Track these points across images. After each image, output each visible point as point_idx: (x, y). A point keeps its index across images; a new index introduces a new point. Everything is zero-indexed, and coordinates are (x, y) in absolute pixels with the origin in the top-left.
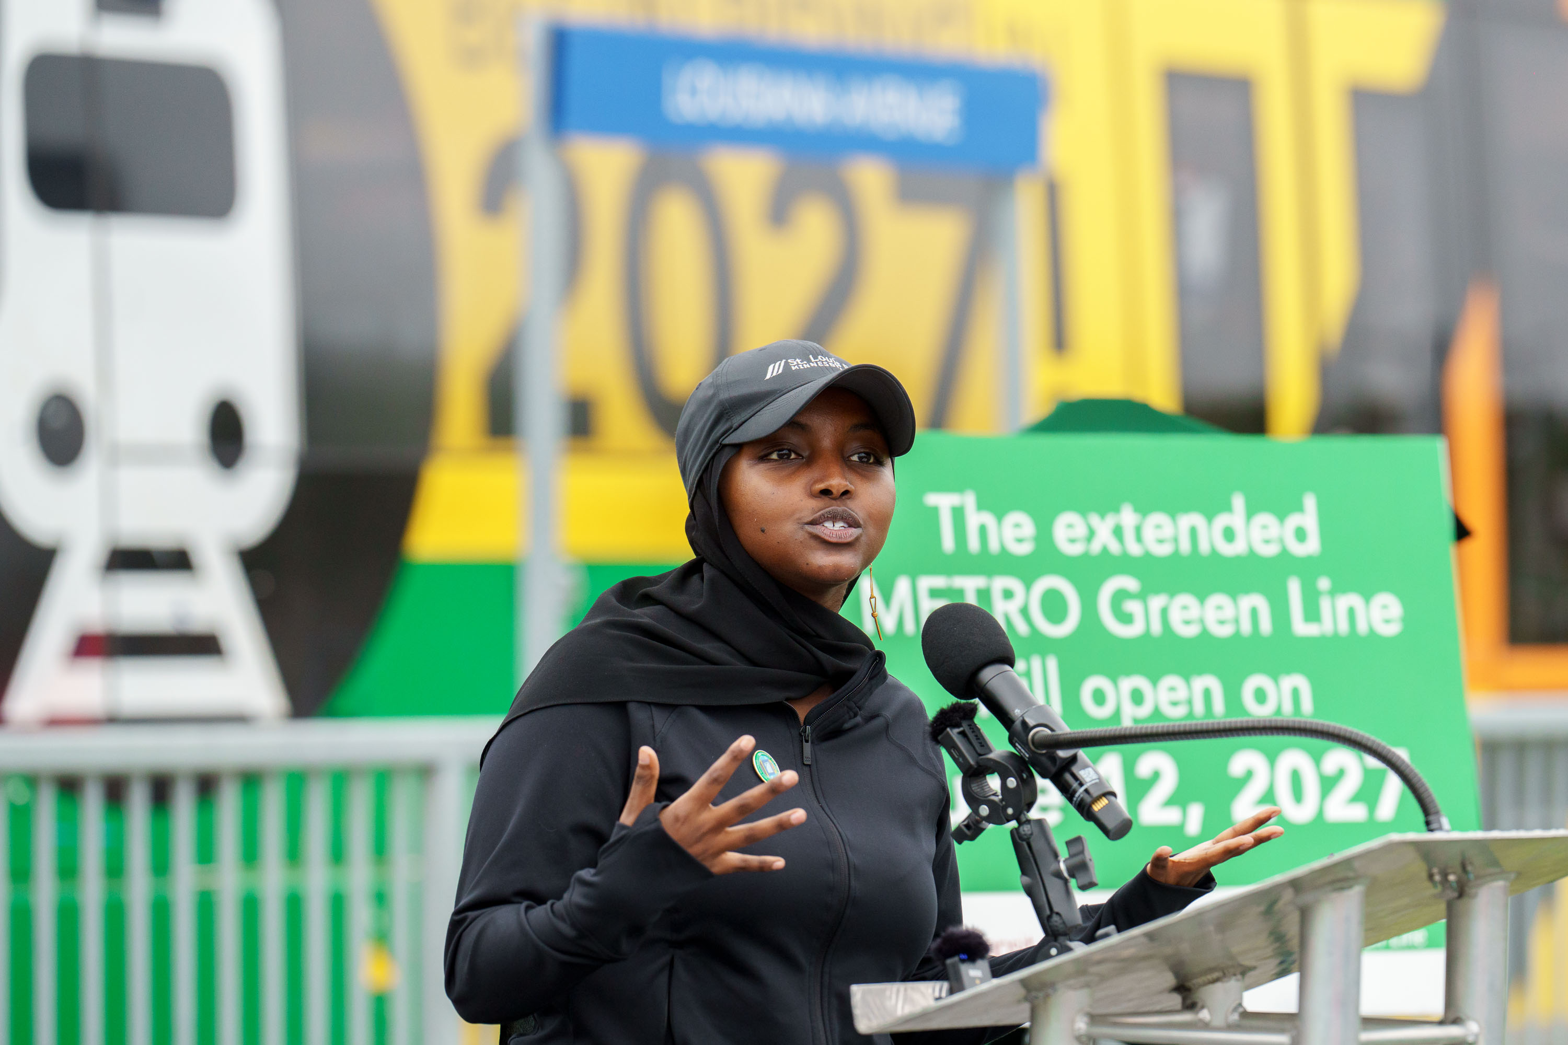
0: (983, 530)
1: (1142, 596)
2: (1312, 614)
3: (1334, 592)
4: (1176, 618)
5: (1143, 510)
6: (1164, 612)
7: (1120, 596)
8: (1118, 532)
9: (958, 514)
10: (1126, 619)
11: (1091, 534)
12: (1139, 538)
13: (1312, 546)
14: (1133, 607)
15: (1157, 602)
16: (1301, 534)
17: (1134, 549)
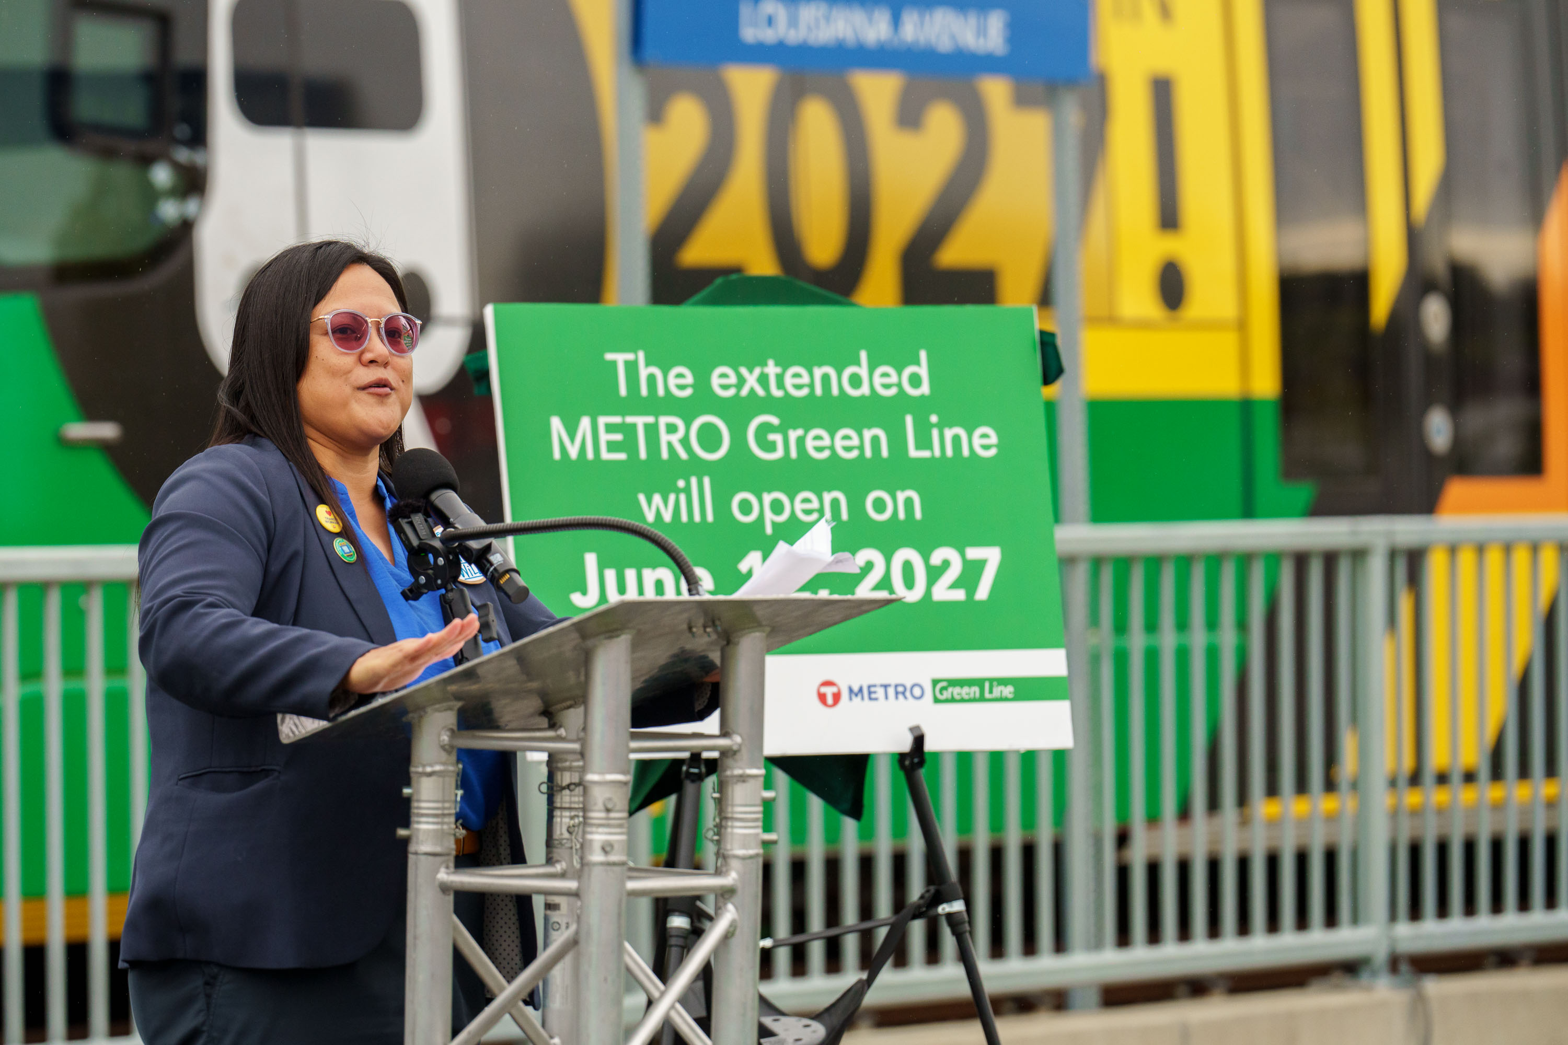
0: (651, 379)
1: (783, 429)
2: (924, 442)
3: (941, 426)
4: (810, 444)
5: (784, 364)
6: (801, 441)
7: (764, 429)
8: (763, 380)
9: (631, 367)
10: (771, 447)
11: (741, 381)
12: (781, 384)
13: (925, 389)
14: (777, 438)
15: (793, 435)
16: (915, 381)
17: (777, 393)
